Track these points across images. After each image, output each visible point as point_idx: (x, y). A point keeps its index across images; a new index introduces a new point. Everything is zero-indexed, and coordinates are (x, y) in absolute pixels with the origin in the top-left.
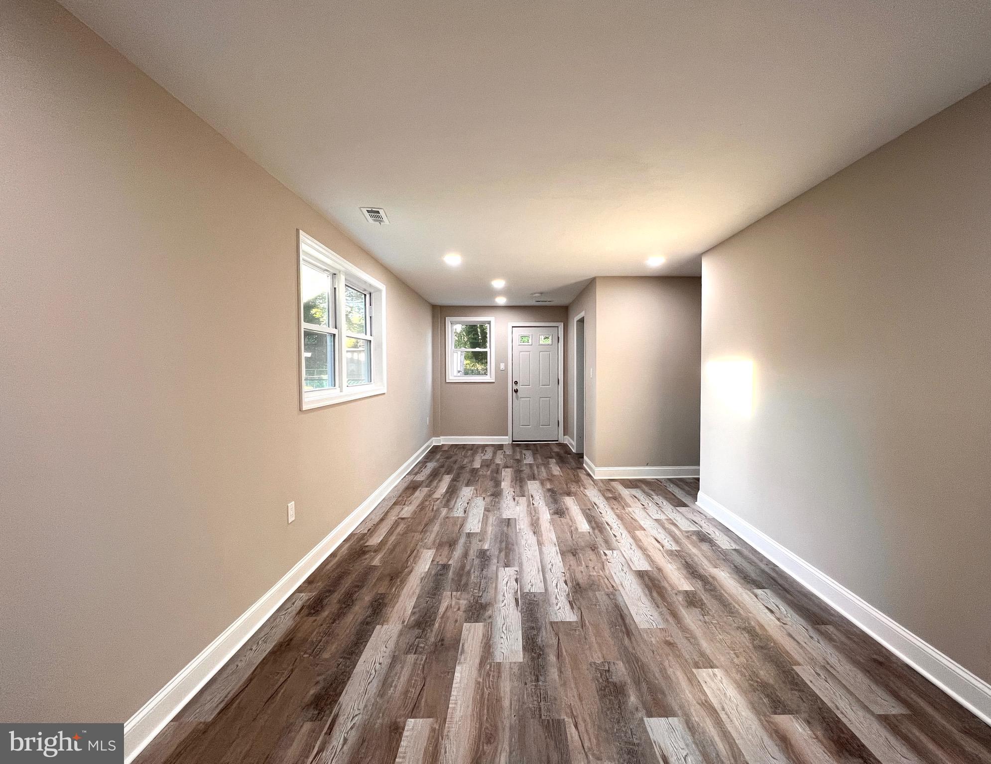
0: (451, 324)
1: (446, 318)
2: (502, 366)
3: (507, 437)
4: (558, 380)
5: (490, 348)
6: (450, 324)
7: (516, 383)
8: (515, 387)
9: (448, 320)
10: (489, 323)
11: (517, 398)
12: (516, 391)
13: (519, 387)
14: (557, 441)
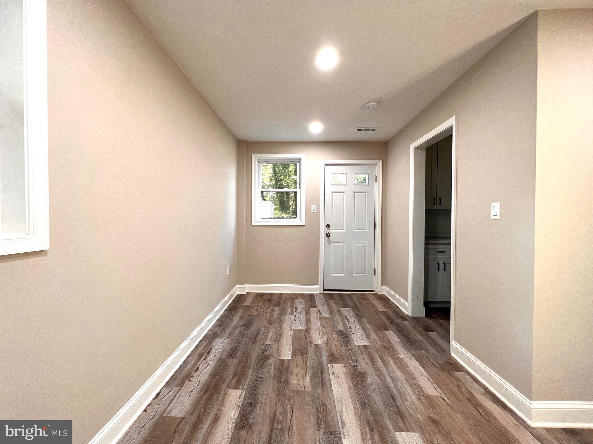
0: (259, 162)
1: (253, 154)
2: (313, 208)
3: (318, 286)
4: (375, 223)
5: (300, 188)
6: (257, 162)
7: (328, 226)
8: (327, 231)
9: (255, 157)
10: (300, 161)
11: (329, 243)
12: (328, 235)
13: (330, 231)
14: (373, 291)
